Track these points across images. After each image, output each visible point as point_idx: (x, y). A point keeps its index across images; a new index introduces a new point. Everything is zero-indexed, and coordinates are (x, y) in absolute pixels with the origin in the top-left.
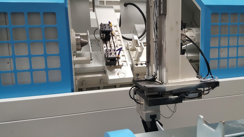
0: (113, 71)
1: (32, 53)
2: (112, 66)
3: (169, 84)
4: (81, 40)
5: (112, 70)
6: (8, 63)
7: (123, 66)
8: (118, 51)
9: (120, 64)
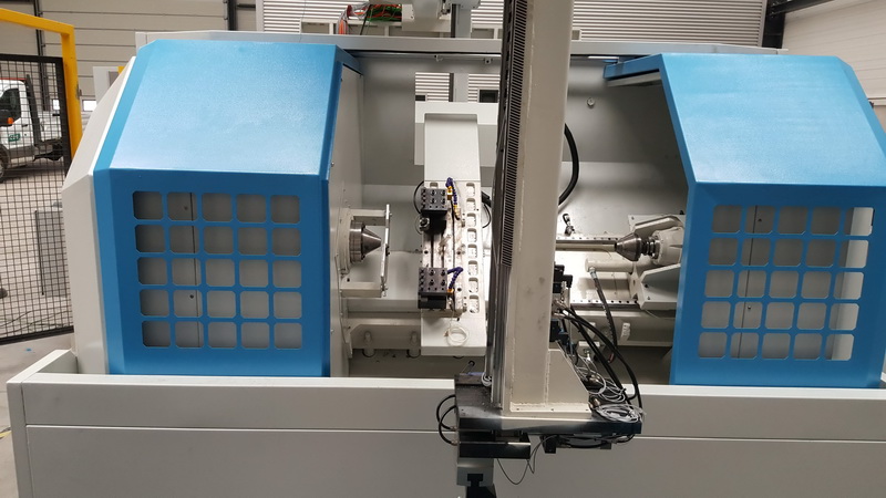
0: (438, 324)
1: (243, 284)
2: (437, 310)
3: (510, 413)
4: (362, 238)
5: (432, 321)
6: (192, 297)
7: (465, 310)
8: (452, 275)
9: (459, 306)
